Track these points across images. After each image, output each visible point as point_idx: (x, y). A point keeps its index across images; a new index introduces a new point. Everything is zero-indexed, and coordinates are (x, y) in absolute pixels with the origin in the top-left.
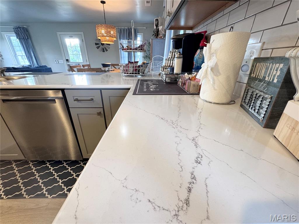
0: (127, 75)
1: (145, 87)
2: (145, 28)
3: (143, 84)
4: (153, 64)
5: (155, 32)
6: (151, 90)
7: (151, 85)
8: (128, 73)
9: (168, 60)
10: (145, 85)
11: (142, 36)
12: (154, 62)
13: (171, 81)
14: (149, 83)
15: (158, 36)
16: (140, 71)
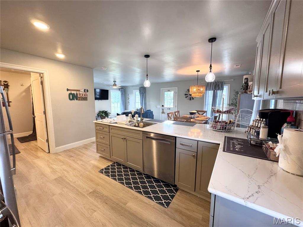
0: (215, 130)
1: (231, 146)
2: (233, 80)
3: (230, 142)
4: (239, 115)
5: (244, 87)
6: (237, 150)
7: (237, 145)
8: (215, 129)
9: (256, 122)
10: (231, 143)
11: (228, 87)
12: (241, 114)
13: (256, 143)
14: (235, 142)
15: (247, 90)
16: (227, 128)
